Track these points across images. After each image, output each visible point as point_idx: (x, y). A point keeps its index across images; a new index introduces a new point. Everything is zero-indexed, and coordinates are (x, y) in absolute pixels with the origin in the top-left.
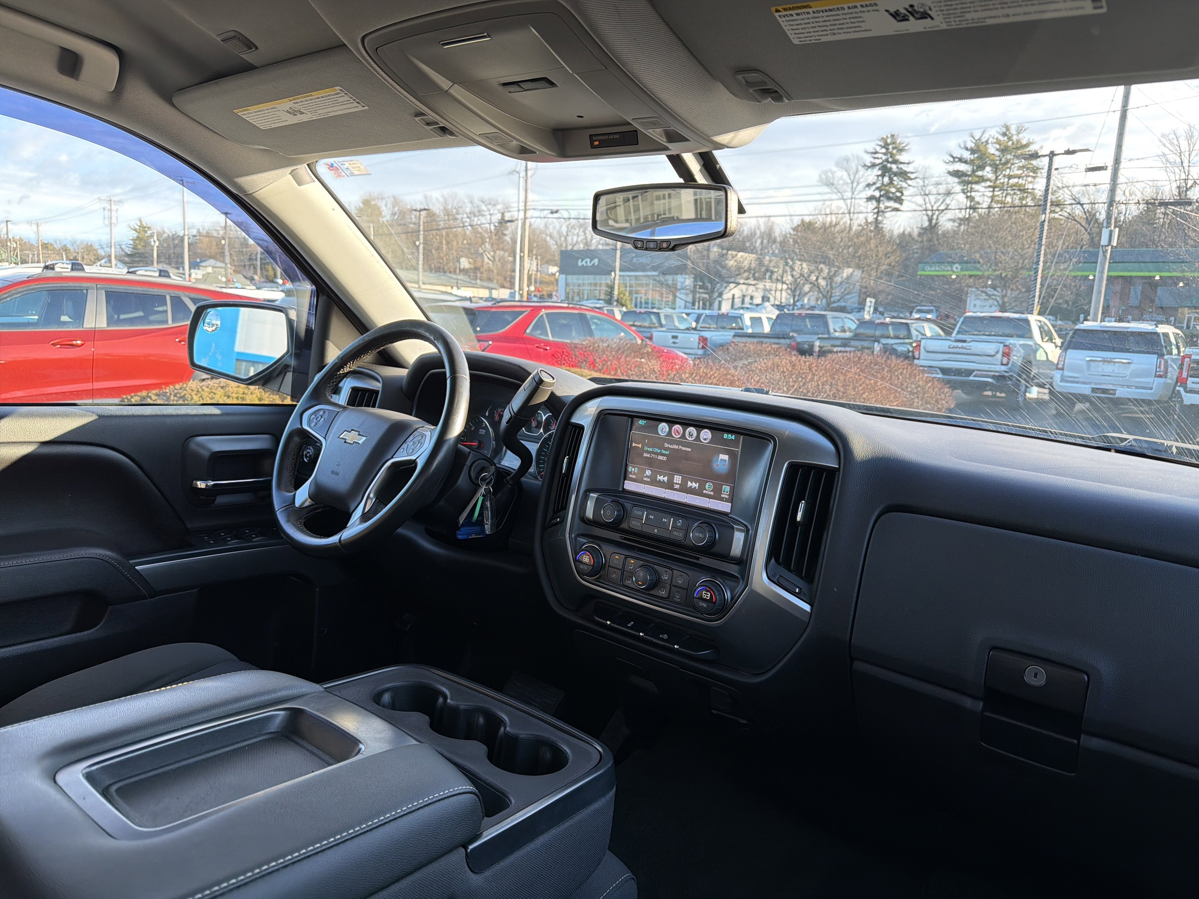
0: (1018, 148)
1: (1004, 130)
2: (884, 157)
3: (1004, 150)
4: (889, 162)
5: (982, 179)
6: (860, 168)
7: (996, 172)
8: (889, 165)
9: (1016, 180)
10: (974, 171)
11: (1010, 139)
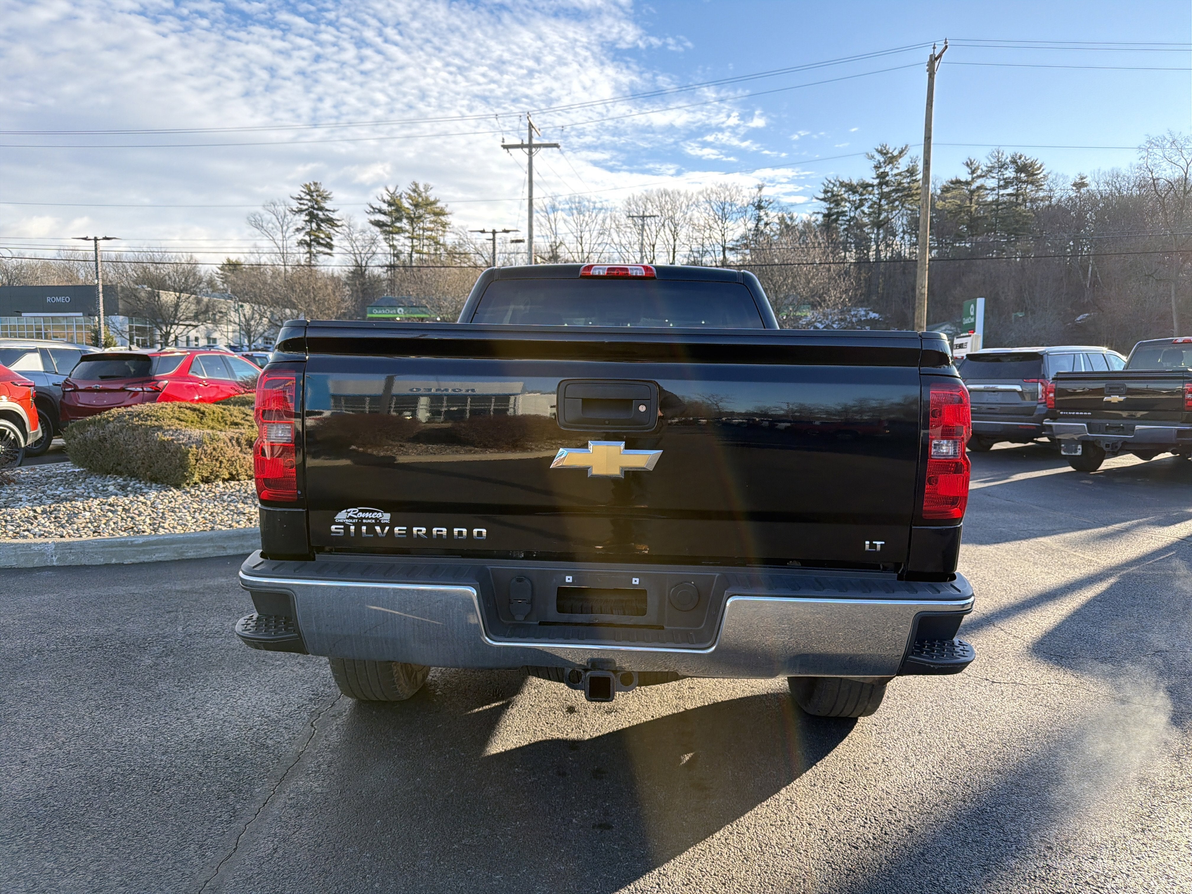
0: (427, 205)
1: (414, 187)
2: (309, 204)
3: (416, 205)
4: (314, 209)
5: (401, 231)
6: (288, 212)
7: (412, 225)
8: (315, 212)
9: (430, 233)
10: (393, 222)
11: (420, 195)
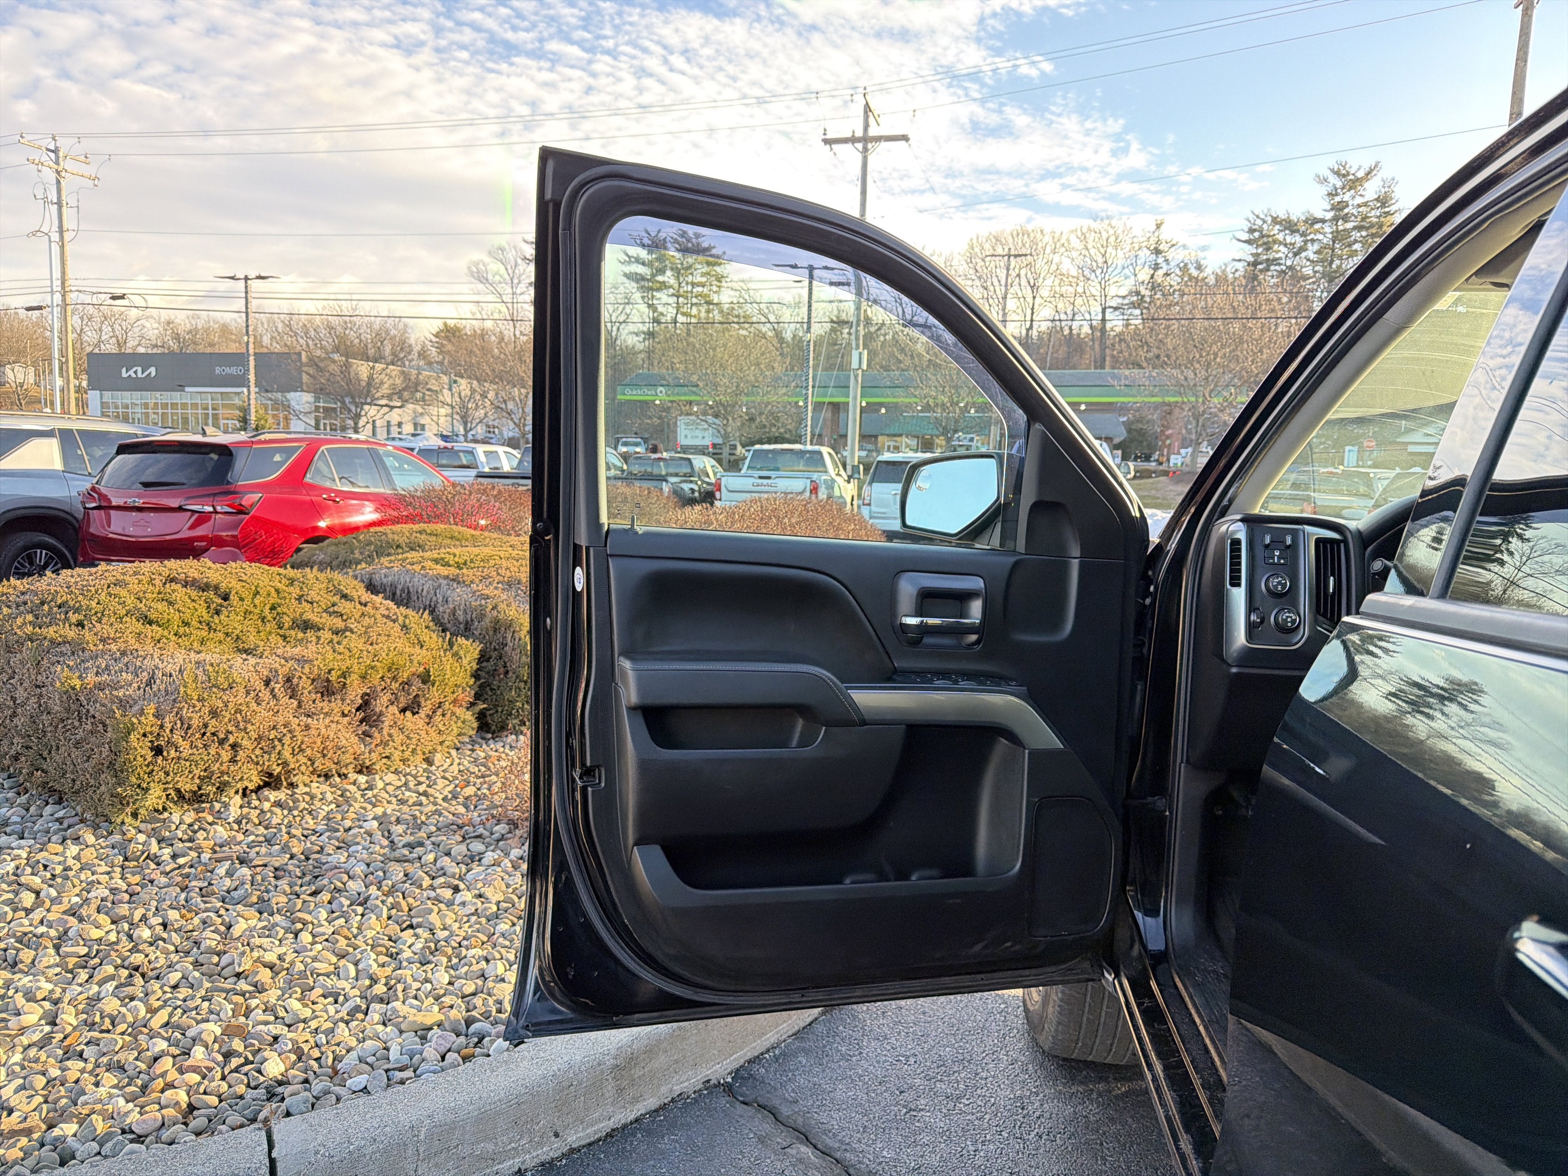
0: (699, 252)
5: (664, 286)
6: (519, 261)
7: (678, 278)
9: (700, 289)
10: (653, 275)
